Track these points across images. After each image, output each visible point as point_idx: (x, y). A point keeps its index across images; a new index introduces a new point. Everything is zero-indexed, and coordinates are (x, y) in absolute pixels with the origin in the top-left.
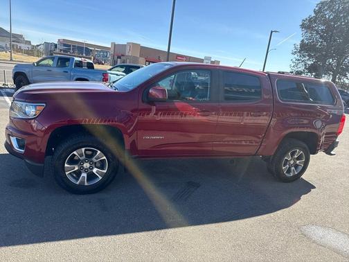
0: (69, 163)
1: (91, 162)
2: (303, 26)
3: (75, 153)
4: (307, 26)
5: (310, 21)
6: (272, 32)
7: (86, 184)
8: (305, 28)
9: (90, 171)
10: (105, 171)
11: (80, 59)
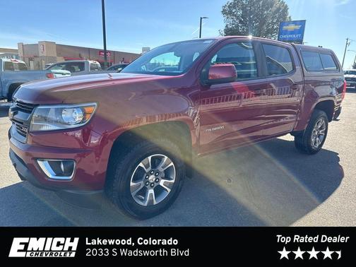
0: (135, 180)
1: (157, 173)
2: (224, 12)
3: (141, 165)
4: (227, 12)
5: (229, 7)
6: (201, 18)
7: (155, 203)
8: (226, 13)
9: (156, 184)
10: (173, 181)
11: (9, 60)
